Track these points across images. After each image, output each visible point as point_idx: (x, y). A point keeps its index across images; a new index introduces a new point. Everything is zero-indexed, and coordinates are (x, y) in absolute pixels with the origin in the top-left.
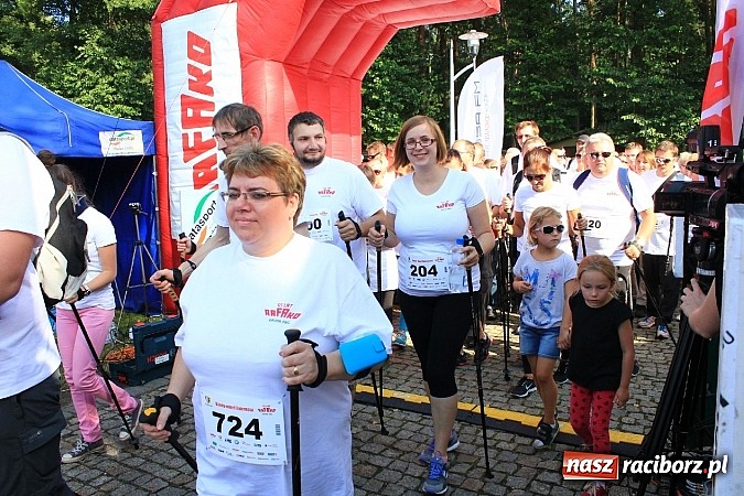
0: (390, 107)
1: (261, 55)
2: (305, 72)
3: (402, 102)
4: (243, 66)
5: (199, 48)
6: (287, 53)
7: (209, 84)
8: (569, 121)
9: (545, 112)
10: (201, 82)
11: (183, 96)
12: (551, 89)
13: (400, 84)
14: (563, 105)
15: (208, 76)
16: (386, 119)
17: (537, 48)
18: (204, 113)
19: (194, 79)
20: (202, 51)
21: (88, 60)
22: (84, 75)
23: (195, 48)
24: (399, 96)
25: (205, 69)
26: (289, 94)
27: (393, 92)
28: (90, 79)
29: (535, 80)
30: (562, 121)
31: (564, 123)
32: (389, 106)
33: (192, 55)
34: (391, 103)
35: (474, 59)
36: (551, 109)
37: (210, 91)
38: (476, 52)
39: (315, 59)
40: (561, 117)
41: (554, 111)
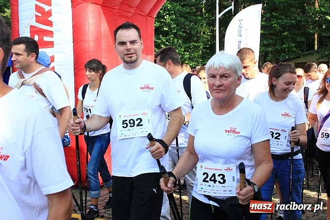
2: (116, 11)
3: (184, 32)
4: (73, 7)
7: (50, 19)
8: (298, 45)
9: (282, 39)
10: (44, 17)
11: (32, 27)
12: (286, 23)
13: (183, 20)
14: (295, 34)
15: (49, 13)
16: (173, 43)
18: (46, 39)
19: (40, 15)
24: (182, 28)
25: (47, 8)
26: (105, 27)
27: (178, 26)
29: (275, 17)
30: (293, 45)
31: (295, 47)
32: (175, 34)
34: (176, 33)
35: (233, 4)
36: (286, 37)
37: (50, 24)
39: (123, 3)
40: (293, 42)
41: (288, 38)
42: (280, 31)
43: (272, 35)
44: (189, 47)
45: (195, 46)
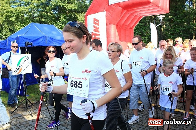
0: (137, 34)
1: (111, 24)
2: (121, 27)
3: (140, 32)
4: (107, 26)
5: (96, 21)
6: (117, 23)
7: (99, 30)
10: (97, 29)
12: (181, 29)
13: (140, 28)
15: (98, 28)
17: (178, 18)
19: (95, 29)
20: (97, 22)
21: (62, 22)
22: (61, 25)
23: (95, 22)
25: (98, 26)
27: (138, 30)
28: (62, 26)
29: (177, 27)
33: (95, 23)
34: (138, 33)
35: (161, 23)
37: (99, 32)
38: (161, 21)
39: (123, 24)
40: (184, 37)
41: (182, 35)
42: (179, 33)
43: (176, 34)
44: (142, 39)
45: (145, 38)
